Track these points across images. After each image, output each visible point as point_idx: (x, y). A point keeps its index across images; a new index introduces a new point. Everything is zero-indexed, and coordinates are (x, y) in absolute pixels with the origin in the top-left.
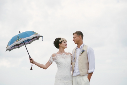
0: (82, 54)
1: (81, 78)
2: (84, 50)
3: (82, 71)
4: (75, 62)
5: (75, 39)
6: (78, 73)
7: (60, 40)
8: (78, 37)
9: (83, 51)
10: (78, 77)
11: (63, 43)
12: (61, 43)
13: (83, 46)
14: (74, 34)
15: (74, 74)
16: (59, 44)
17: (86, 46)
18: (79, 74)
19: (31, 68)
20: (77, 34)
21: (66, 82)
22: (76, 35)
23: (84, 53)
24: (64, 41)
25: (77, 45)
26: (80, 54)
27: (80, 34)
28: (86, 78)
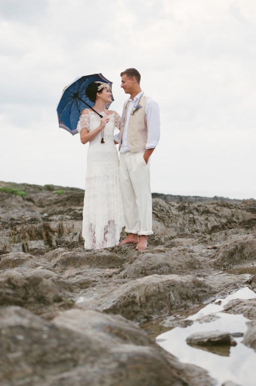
0: (136, 113)
1: (133, 157)
2: (140, 105)
3: (132, 144)
4: (124, 126)
5: (125, 84)
6: (127, 146)
7: (99, 87)
8: (130, 80)
9: (138, 108)
10: (128, 154)
11: (104, 91)
12: (101, 91)
13: (140, 98)
14: (122, 74)
15: (122, 150)
16: (98, 94)
17: (145, 97)
18: (129, 149)
19: (103, 139)
20: (128, 75)
21: (109, 164)
22: (125, 76)
23: (140, 111)
24: (106, 88)
25: (129, 95)
26: (132, 113)
27: (132, 75)
28: (140, 156)
